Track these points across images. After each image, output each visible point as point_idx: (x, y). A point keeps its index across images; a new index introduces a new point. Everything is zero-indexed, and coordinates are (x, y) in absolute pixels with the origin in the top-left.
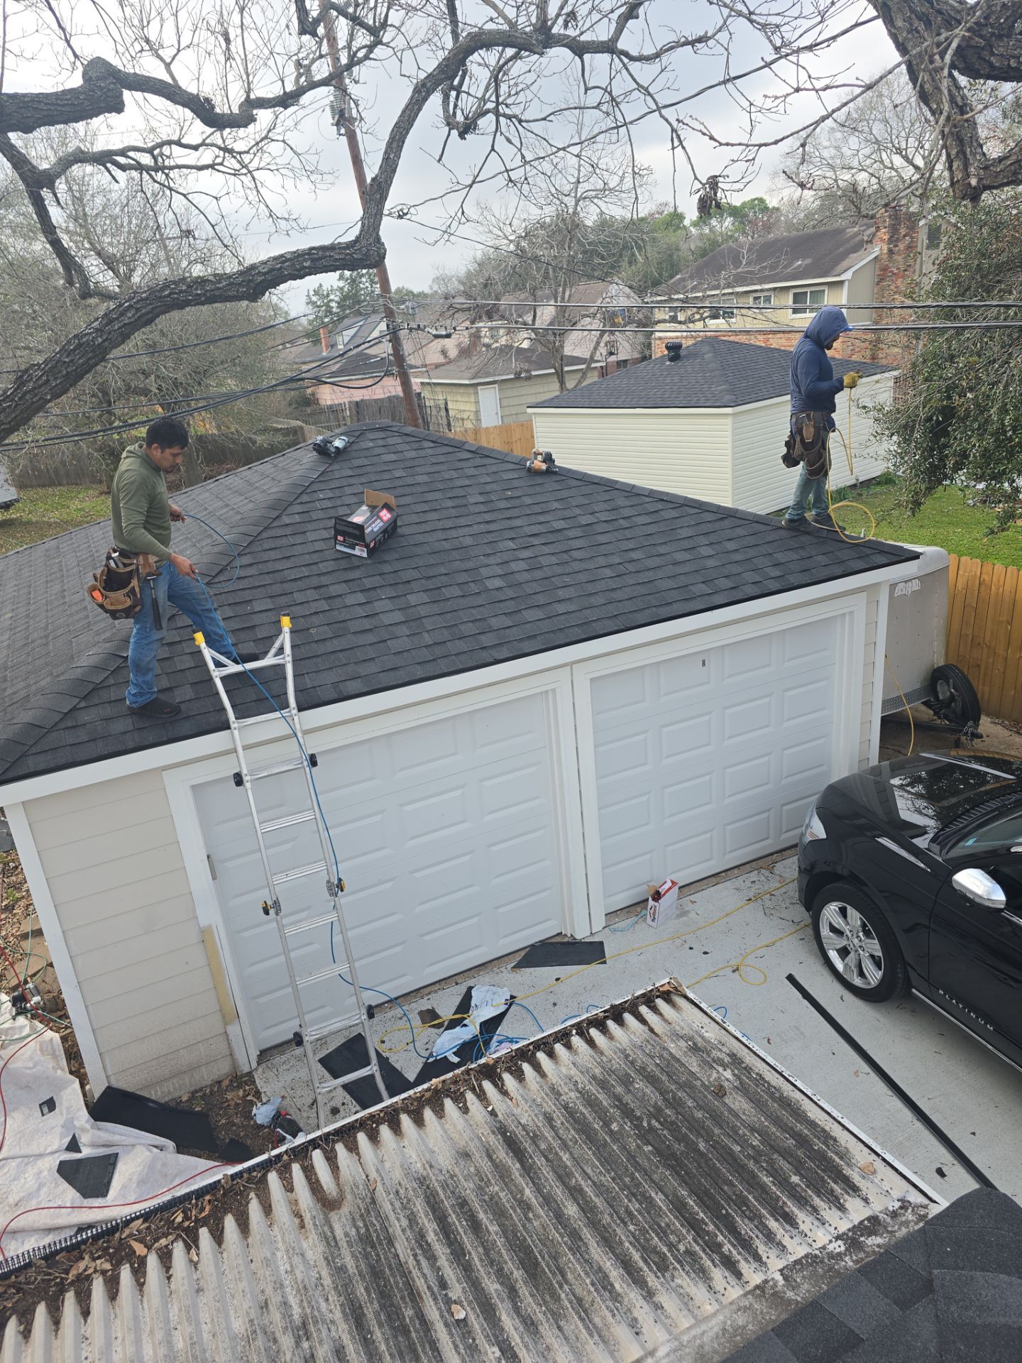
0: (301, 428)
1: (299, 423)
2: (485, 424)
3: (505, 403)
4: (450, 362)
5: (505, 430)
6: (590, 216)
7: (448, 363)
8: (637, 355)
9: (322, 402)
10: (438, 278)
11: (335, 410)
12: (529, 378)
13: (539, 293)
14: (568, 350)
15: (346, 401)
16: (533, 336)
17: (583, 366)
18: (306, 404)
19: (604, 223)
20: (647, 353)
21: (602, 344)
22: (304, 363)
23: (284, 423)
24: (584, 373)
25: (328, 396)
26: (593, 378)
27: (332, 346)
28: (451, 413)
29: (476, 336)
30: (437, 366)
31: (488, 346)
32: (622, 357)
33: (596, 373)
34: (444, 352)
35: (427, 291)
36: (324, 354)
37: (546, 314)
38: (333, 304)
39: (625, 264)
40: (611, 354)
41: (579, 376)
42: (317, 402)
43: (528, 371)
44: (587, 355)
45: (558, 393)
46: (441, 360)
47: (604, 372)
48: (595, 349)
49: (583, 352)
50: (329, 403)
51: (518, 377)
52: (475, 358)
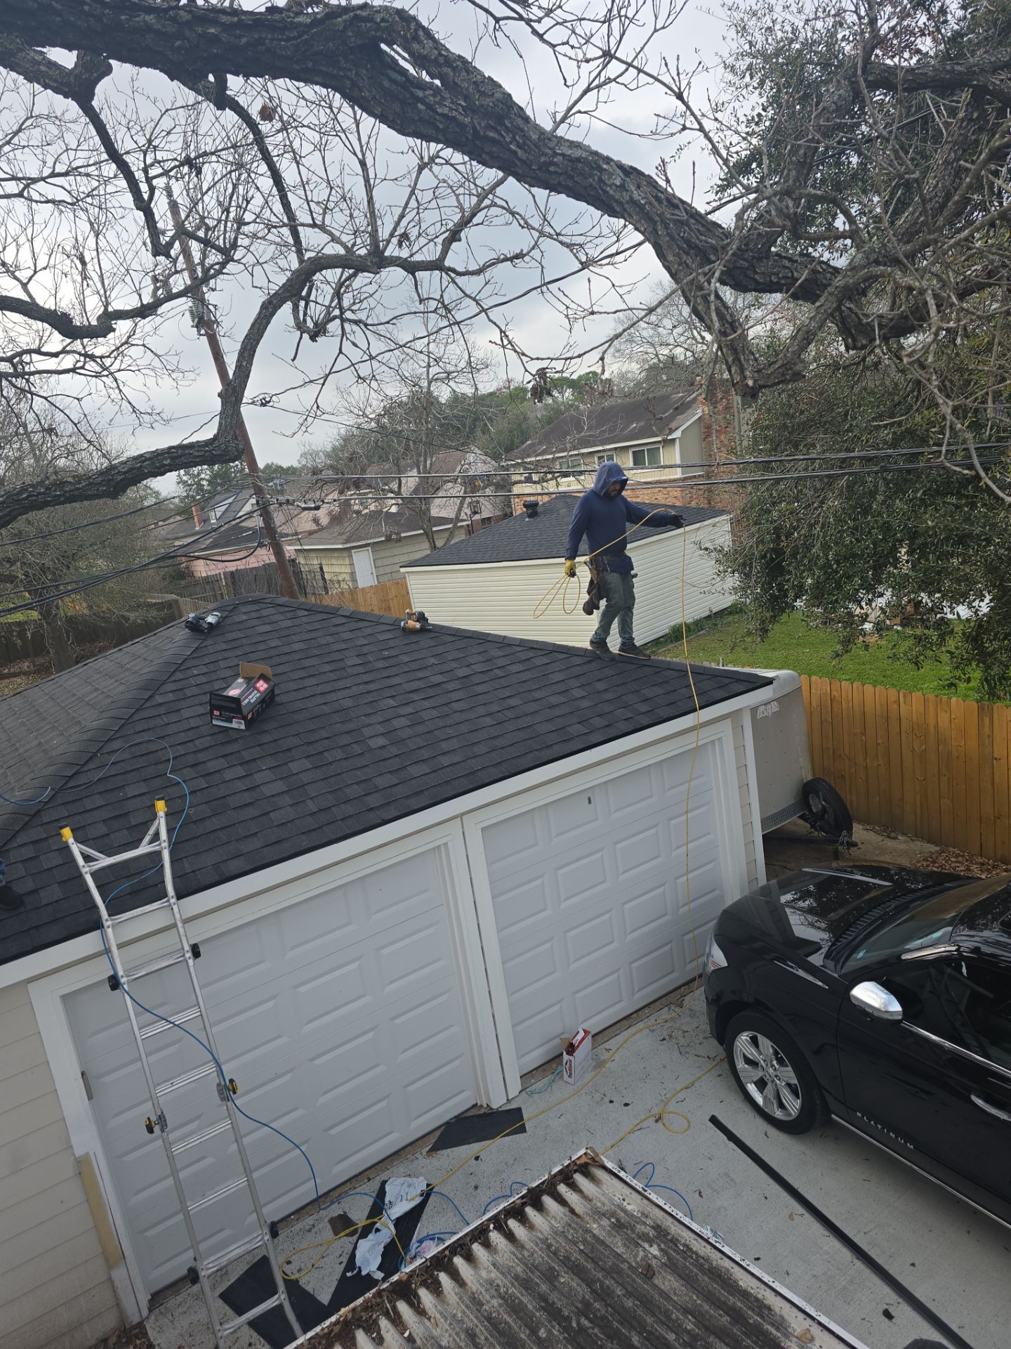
0: (176, 601)
1: (174, 596)
2: (362, 583)
3: (379, 563)
4: (323, 529)
5: (380, 589)
6: (443, 393)
7: (320, 530)
8: (498, 513)
9: (197, 575)
10: (305, 454)
11: (209, 581)
12: (399, 540)
13: (402, 463)
14: (435, 512)
15: (222, 572)
16: (400, 501)
17: (450, 526)
18: (181, 578)
19: (457, 399)
20: (508, 510)
21: (465, 506)
22: (177, 539)
23: (158, 598)
24: (451, 532)
25: (202, 569)
26: (460, 536)
27: (205, 521)
28: (327, 576)
29: (346, 504)
30: (311, 533)
31: (358, 512)
32: (485, 515)
33: (463, 531)
34: (316, 521)
35: (296, 465)
36: (197, 529)
37: (410, 481)
38: (204, 483)
39: (479, 433)
40: (475, 513)
41: (446, 535)
42: (191, 574)
43: (398, 534)
44: (452, 516)
45: (428, 552)
46: (314, 527)
47: (470, 530)
48: (460, 509)
49: (449, 513)
50: (204, 575)
51: (389, 539)
52: (346, 525)
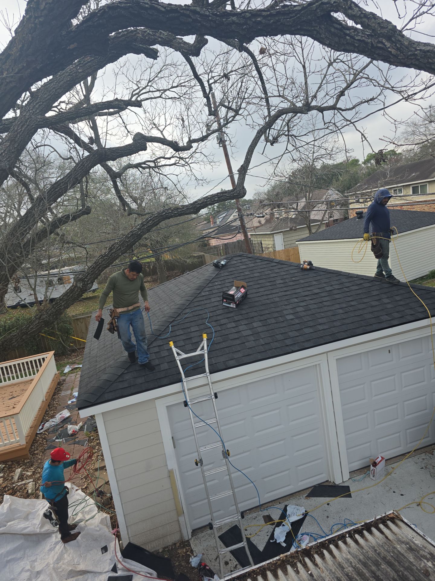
0: (204, 255)
1: (203, 253)
2: (277, 249)
3: (285, 240)
4: (262, 225)
5: (286, 251)
6: (318, 165)
7: (261, 226)
8: (342, 217)
9: (211, 245)
10: (256, 194)
11: (216, 247)
12: (296, 230)
13: (299, 196)
14: (312, 217)
15: (221, 243)
16: (297, 213)
17: (319, 223)
18: (204, 245)
19: (324, 167)
20: (347, 216)
21: (327, 214)
22: (204, 230)
23: (196, 254)
24: (319, 226)
25: (213, 242)
26: (323, 228)
27: (215, 223)
28: (263, 246)
29: (272, 214)
30: (257, 227)
31: (278, 218)
32: (335, 218)
33: (324, 225)
34: (260, 222)
35: (252, 199)
36: (212, 226)
37: (302, 203)
38: (215, 207)
39: (334, 181)
40: (331, 217)
41: (317, 227)
42: (209, 244)
43: (295, 227)
44: (321, 219)
45: (308, 235)
46: (258, 225)
47: (328, 225)
48: (324, 216)
49: (319, 217)
50: (214, 245)
51: (291, 229)
52: (273, 223)
